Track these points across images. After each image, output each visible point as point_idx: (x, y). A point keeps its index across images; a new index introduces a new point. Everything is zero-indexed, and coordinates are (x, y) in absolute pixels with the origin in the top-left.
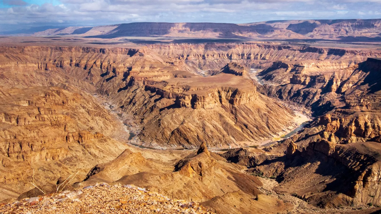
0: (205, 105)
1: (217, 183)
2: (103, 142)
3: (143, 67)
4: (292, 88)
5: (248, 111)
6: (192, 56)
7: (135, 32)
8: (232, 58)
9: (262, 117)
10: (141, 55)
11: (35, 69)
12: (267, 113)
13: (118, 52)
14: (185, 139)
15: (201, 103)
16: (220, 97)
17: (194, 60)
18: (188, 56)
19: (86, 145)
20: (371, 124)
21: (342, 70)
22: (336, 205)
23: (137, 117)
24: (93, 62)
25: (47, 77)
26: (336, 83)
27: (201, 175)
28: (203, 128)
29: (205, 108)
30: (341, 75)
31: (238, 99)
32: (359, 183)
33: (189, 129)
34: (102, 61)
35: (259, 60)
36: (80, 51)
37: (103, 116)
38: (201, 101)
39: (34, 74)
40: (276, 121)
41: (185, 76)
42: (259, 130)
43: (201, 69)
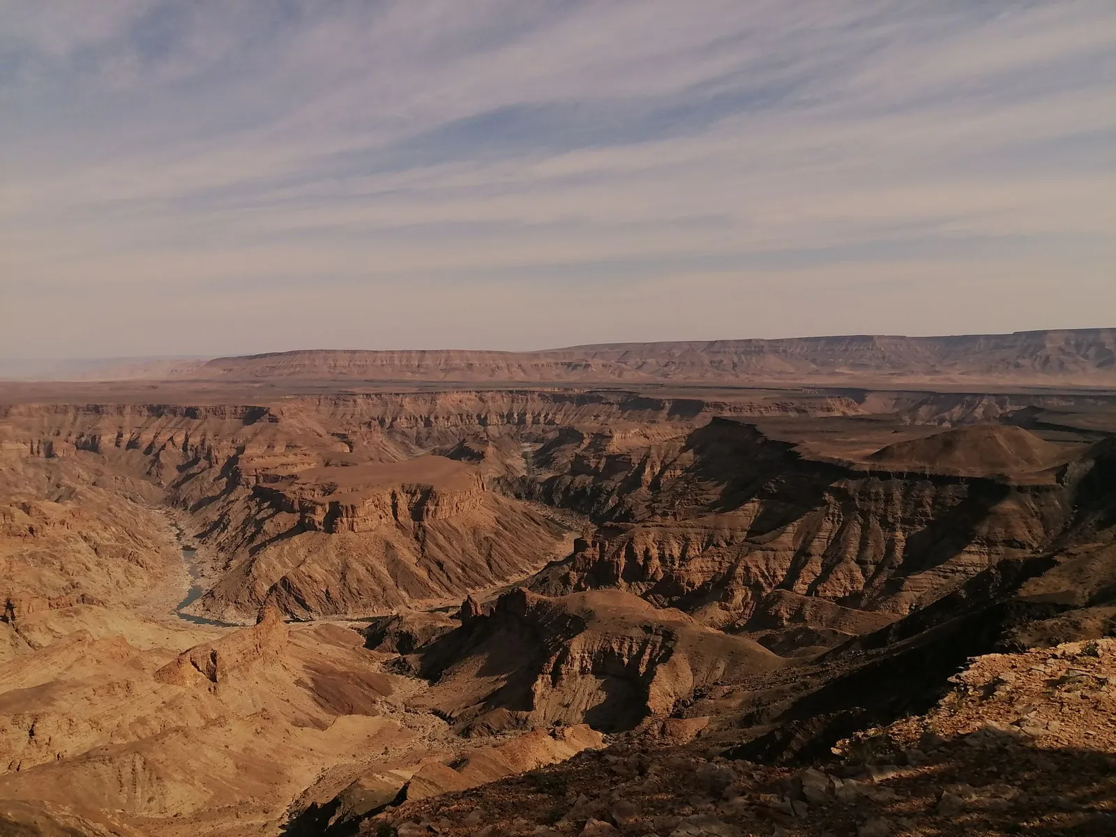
0: (355, 524)
1: (257, 696)
2: (71, 616)
3: (271, 447)
4: (572, 482)
5: (451, 533)
6: (403, 420)
7: (298, 369)
8: (488, 422)
9: (479, 545)
10: (274, 420)
11: (24, 455)
12: (492, 536)
13: (228, 415)
14: (297, 599)
15: (347, 520)
16: (395, 506)
17: (407, 427)
18: (394, 419)
19: (23, 624)
20: (659, 551)
21: (666, 443)
22: (495, 728)
23: (222, 555)
24: (167, 437)
25: (51, 473)
26: (652, 468)
27: (213, 679)
28: (342, 573)
29: (356, 530)
30: (663, 452)
31: (432, 508)
32: (543, 679)
33: (310, 577)
34: (189, 433)
35: (542, 426)
36: (143, 413)
37: (131, 557)
38: (347, 517)
39: (20, 467)
40: (511, 552)
41: (347, 463)
42: (466, 573)
43: (421, 446)
